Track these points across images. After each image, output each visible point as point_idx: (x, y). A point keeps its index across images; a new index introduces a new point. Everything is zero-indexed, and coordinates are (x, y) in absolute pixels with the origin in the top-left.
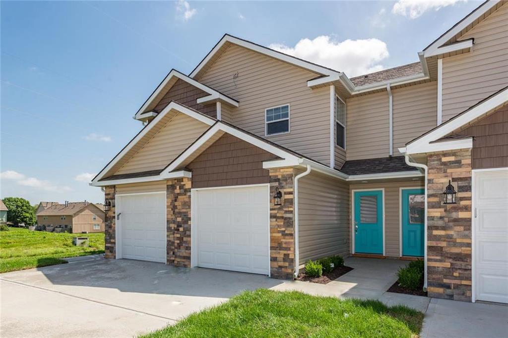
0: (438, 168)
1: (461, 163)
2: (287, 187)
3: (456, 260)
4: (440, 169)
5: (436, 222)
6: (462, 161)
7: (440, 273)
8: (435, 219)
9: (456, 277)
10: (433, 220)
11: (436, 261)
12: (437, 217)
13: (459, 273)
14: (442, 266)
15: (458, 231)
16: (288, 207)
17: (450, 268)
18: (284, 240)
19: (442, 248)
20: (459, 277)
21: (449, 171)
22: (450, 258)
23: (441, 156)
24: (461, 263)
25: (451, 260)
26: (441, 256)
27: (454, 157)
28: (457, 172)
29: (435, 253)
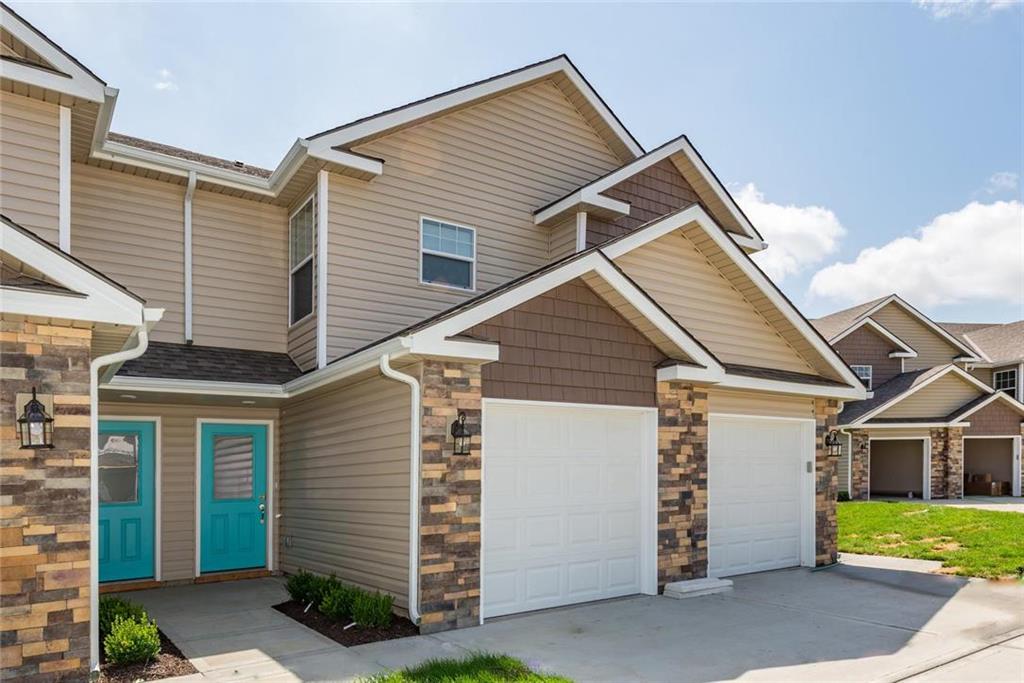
0: (438, 388)
1: (468, 383)
2: (69, 389)
3: (462, 557)
4: (442, 390)
5: (436, 490)
6: (471, 380)
7: (440, 584)
8: (434, 485)
9: (460, 586)
10: (431, 484)
11: (435, 562)
12: (436, 479)
13: (465, 579)
14: (443, 570)
15: (465, 504)
16: (72, 456)
17: (452, 572)
18: (50, 568)
19: (443, 536)
20: (465, 584)
21: (454, 395)
22: (454, 553)
23: (444, 367)
24: (468, 559)
25: (455, 558)
26: (442, 552)
27: (459, 372)
28: (466, 399)
29: (433, 547)
